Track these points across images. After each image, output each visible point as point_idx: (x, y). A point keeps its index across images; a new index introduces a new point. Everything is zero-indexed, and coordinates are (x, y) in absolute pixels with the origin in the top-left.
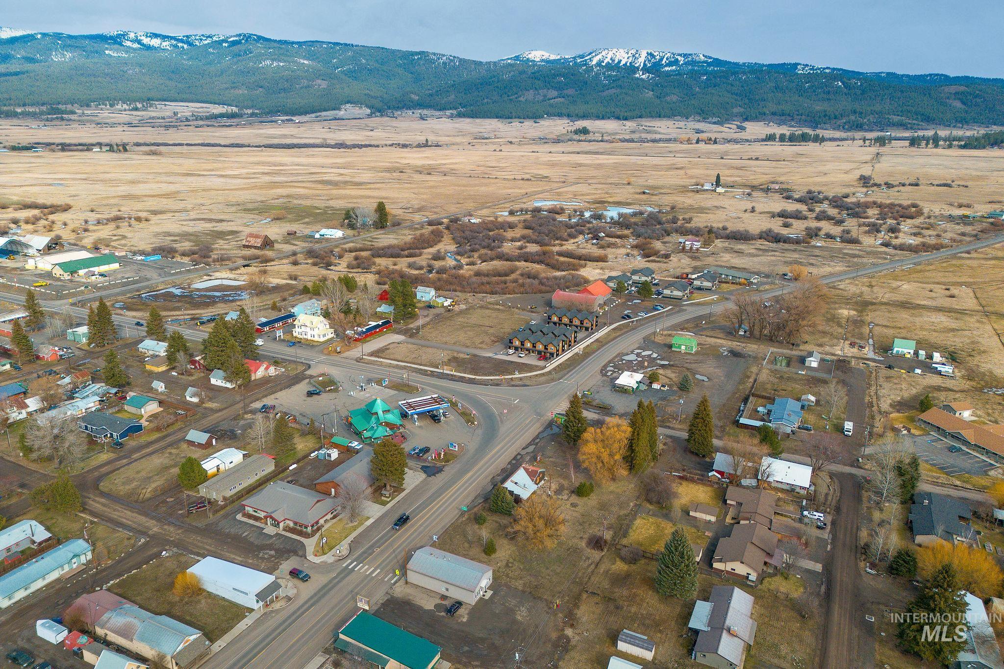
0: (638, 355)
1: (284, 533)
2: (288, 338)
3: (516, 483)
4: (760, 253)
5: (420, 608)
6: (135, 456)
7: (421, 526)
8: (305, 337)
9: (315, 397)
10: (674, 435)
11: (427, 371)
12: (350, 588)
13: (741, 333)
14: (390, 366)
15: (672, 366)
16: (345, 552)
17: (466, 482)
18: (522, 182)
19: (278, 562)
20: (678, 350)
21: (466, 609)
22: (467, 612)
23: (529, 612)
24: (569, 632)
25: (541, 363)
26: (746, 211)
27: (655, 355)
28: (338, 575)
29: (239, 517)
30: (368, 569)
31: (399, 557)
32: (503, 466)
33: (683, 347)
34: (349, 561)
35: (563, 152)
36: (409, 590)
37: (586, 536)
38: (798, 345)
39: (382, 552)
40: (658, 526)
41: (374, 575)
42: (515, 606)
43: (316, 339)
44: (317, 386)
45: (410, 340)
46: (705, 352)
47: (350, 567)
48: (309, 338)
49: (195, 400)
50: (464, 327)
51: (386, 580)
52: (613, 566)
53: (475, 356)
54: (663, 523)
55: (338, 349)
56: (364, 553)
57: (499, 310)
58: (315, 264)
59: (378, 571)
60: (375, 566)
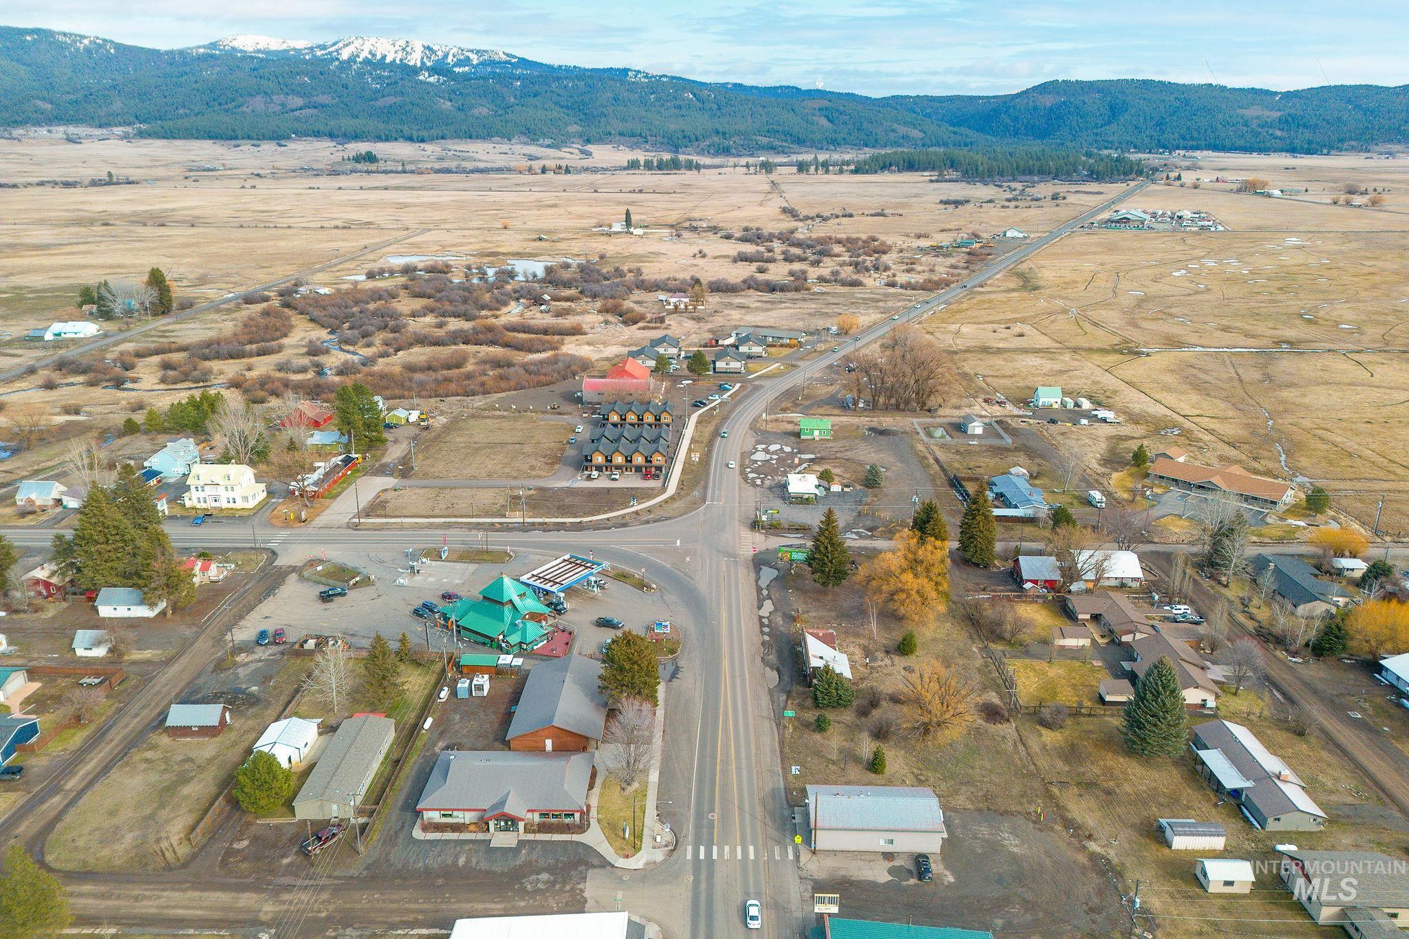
0: (766, 451)
1: (530, 837)
2: (177, 511)
3: (822, 658)
4: (769, 306)
5: (872, 884)
6: (72, 784)
8: (217, 505)
9: (338, 600)
11: (493, 524)
12: (738, 891)
13: (861, 405)
14: (416, 527)
15: (822, 458)
16: (668, 836)
17: (733, 676)
18: (335, 231)
19: (572, 889)
20: (809, 437)
21: (935, 862)
22: (941, 867)
23: (1018, 836)
24: (1095, 847)
25: (651, 484)
26: (694, 256)
27: (788, 449)
28: (696, 875)
29: (418, 834)
30: (733, 851)
31: (759, 816)
32: (757, 640)
33: (816, 433)
34: (690, 848)
35: (361, 188)
36: (830, 863)
37: (972, 708)
38: (936, 410)
39: (725, 817)
40: (1035, 670)
41: (752, 857)
42: (992, 834)
43: (240, 504)
44: (324, 580)
45: (406, 482)
46: (839, 433)
47: (702, 856)
48: (225, 505)
49: (100, 652)
50: (477, 450)
51: (777, 858)
52: (1043, 739)
53: (541, 489)
54: (1034, 663)
55: (303, 517)
56: (699, 827)
57: (504, 417)
58: (92, 384)
59: (751, 848)
60: (738, 842)
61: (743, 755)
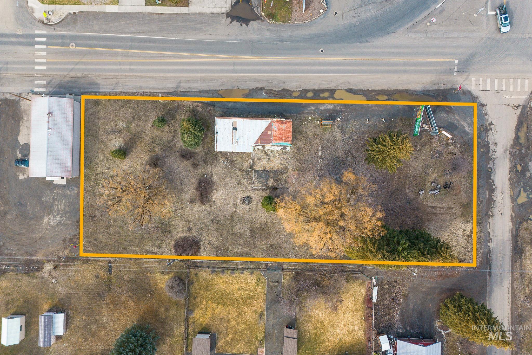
3: (235, 129)
5: (18, 133)
7: (131, 64)
10: (496, 270)
12: (11, 59)
16: (55, 19)
17: (234, 64)
23: (57, 225)
24: (48, 267)
28: (23, 36)
30: (41, 57)
31: (71, 74)
34: (45, 32)
37: (194, 234)
39: (73, 53)
41: (37, 67)
42: (58, 210)
47: (37, 39)
51: (36, 82)
54: (260, 301)
56: (63, 37)
59: (44, 68)
60: (48, 60)
61: (133, 67)
